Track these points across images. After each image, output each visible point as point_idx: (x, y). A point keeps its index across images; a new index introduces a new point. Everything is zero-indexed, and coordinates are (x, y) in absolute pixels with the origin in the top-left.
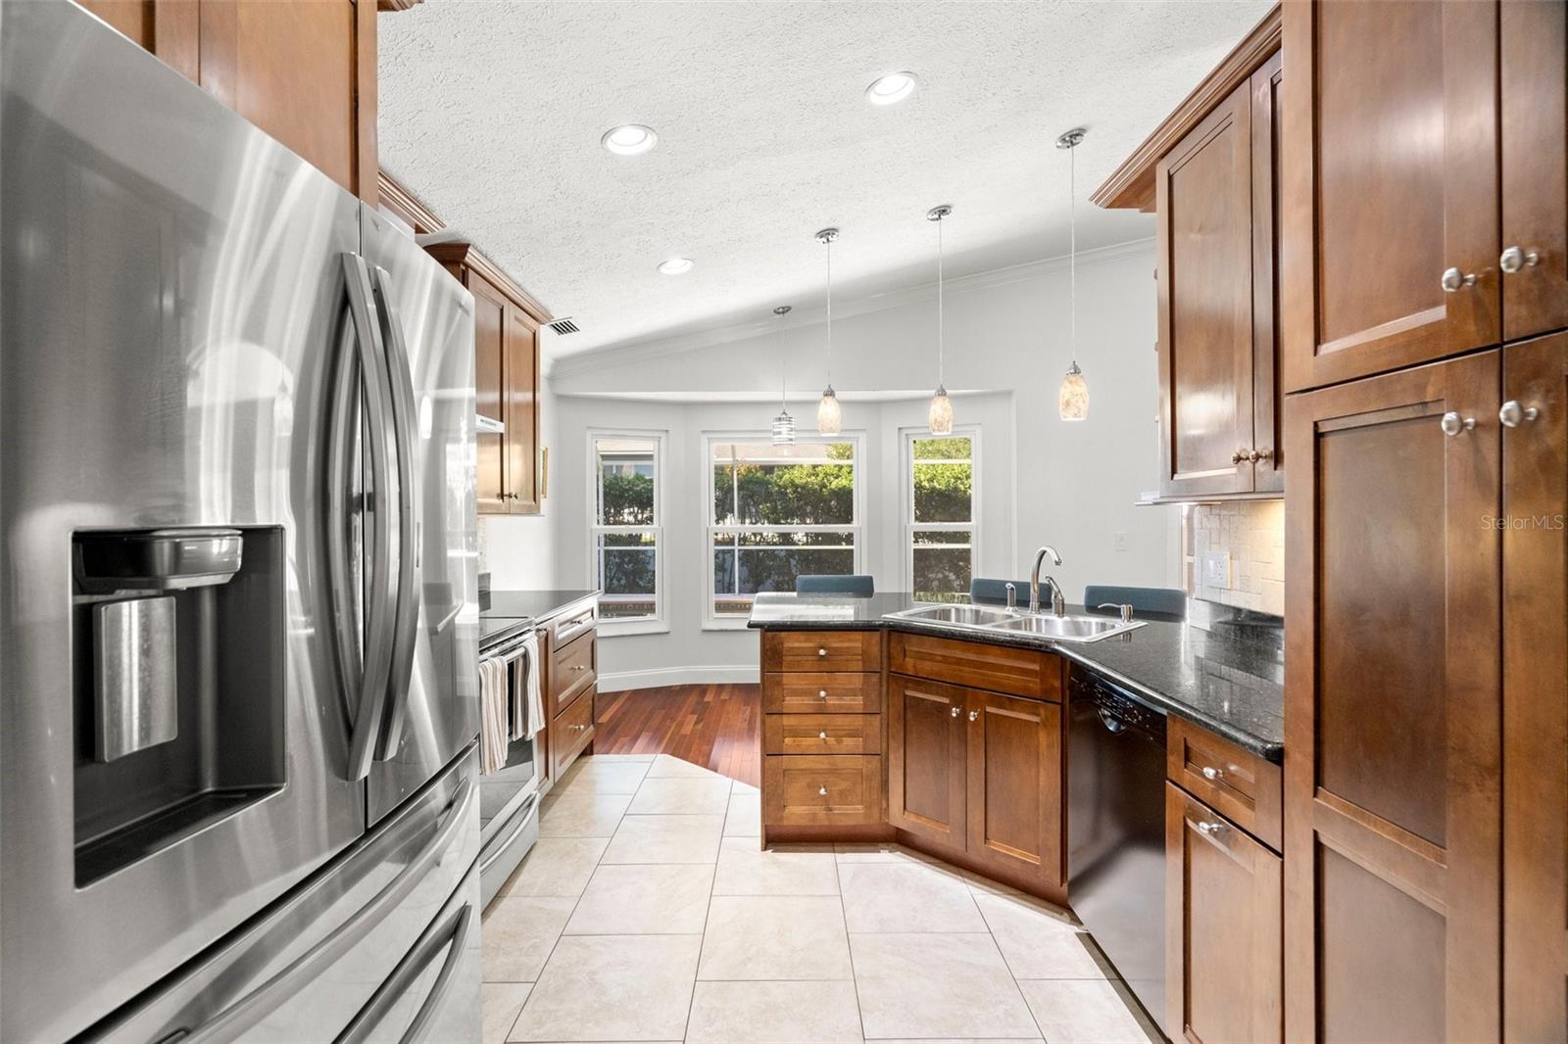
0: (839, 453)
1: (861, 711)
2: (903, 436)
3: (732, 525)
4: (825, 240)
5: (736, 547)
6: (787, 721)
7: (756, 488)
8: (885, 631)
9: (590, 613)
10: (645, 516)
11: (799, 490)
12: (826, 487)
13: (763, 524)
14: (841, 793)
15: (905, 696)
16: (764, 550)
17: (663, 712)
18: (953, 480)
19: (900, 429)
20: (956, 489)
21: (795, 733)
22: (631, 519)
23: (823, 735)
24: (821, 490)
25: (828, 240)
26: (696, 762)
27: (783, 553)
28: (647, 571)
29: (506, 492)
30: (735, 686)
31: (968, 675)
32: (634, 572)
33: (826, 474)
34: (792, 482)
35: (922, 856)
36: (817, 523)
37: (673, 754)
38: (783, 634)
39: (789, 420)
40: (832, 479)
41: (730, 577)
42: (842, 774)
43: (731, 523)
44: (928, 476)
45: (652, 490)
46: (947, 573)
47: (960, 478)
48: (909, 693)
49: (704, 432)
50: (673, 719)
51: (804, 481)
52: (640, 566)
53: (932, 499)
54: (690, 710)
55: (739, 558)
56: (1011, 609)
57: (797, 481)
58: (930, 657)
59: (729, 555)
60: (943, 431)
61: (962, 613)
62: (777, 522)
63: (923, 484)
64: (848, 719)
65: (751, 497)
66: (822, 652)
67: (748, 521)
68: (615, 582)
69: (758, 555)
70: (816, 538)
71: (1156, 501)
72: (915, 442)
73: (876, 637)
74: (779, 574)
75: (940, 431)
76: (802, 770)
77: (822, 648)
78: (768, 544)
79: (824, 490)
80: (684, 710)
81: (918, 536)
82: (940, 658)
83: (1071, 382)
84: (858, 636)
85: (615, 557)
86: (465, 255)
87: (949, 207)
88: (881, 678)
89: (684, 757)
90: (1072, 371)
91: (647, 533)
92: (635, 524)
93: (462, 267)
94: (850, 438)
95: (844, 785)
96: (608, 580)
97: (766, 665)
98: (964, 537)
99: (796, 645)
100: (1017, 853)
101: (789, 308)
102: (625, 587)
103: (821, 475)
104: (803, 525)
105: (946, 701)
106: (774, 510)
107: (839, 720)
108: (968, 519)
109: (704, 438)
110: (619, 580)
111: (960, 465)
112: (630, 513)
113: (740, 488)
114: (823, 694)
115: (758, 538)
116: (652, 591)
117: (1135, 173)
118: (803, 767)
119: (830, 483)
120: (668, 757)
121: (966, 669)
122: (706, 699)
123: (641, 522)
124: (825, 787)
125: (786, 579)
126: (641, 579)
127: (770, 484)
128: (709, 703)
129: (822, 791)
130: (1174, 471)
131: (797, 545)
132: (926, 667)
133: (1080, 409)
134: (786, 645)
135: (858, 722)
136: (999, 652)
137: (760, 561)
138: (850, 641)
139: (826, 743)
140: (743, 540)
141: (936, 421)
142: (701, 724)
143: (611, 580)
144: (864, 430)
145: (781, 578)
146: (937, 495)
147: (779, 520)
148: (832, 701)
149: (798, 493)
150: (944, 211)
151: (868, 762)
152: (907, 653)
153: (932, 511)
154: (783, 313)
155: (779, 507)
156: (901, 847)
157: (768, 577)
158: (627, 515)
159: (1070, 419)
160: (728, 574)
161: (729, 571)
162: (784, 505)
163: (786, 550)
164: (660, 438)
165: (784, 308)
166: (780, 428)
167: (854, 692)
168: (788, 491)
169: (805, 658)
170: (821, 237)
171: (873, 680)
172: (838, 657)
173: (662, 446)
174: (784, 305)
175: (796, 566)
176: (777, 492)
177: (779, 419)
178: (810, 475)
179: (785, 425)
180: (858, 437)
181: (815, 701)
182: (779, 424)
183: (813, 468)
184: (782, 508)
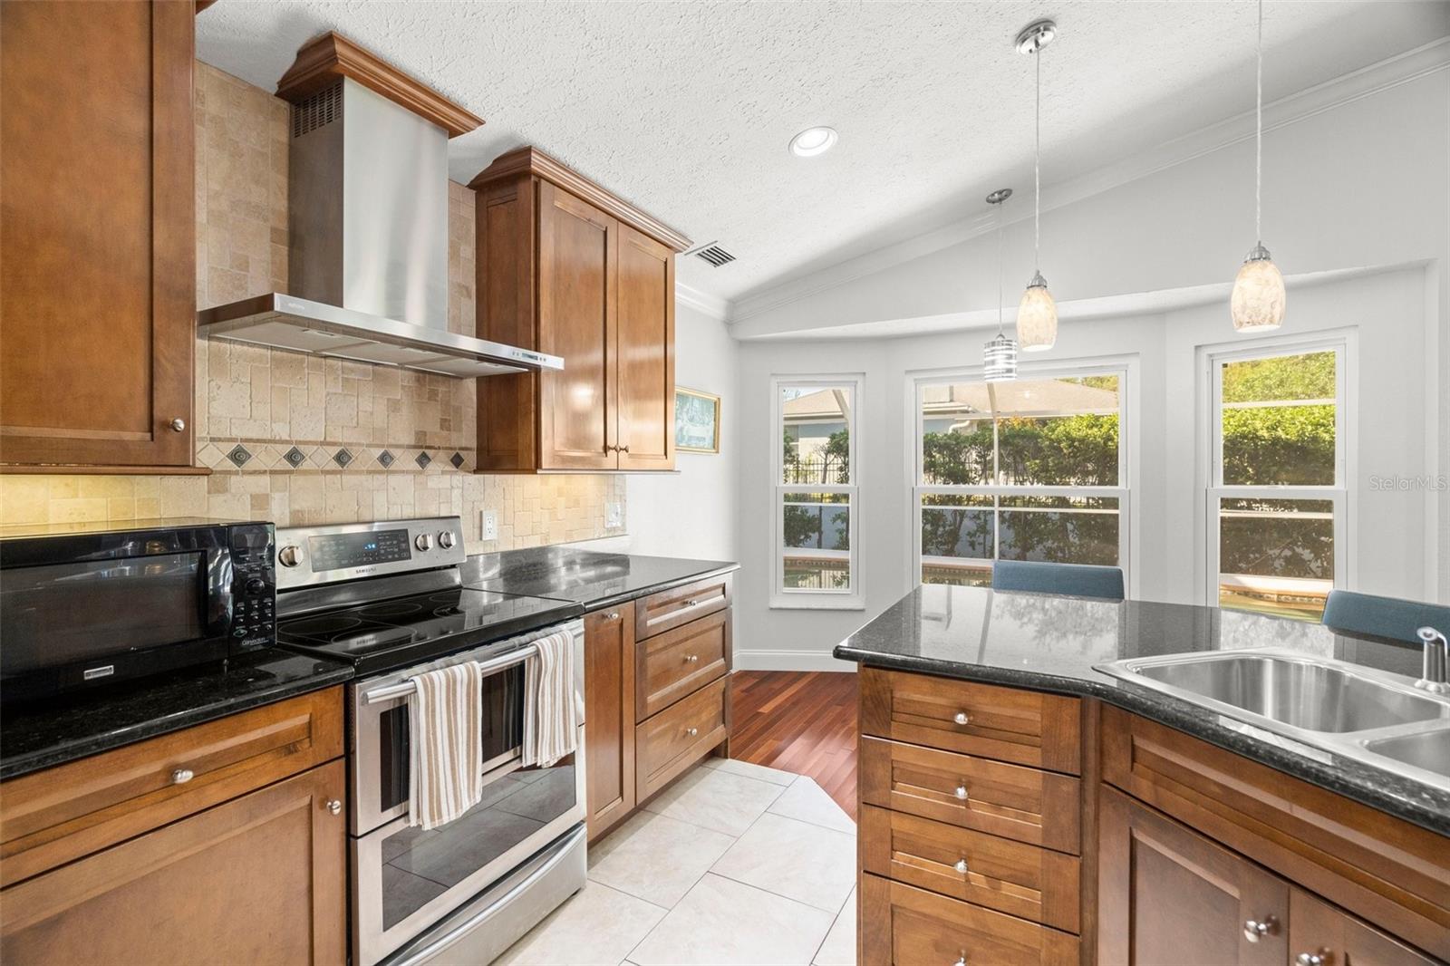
1: (1040, 843)
2: (1219, 370)
4: (1032, 46)
5: (996, 509)
6: (898, 823)
7: (1025, 442)
8: (1093, 700)
9: (721, 590)
11: (1076, 444)
13: (1032, 484)
15: (1134, 841)
16: (1034, 513)
18: (1310, 428)
19: (1197, 348)
20: (1315, 439)
21: (912, 847)
23: (961, 866)
24: (1105, 443)
25: (1037, 44)
27: (1058, 517)
29: (611, 443)
33: (1113, 425)
34: (1068, 435)
38: (892, 675)
39: (1009, 343)
42: (1000, 945)
44: (1268, 423)
46: (1299, 550)
47: (1323, 425)
48: (1143, 839)
49: (908, 372)
51: (1082, 434)
53: (1275, 453)
55: (1000, 521)
57: (1074, 434)
58: (1193, 780)
62: (1049, 482)
63: (1259, 433)
64: (1010, 850)
65: (1018, 454)
66: (961, 719)
69: (1027, 517)
72: (1225, 366)
73: (1070, 708)
74: (1051, 539)
76: (925, 916)
77: (964, 710)
79: (1110, 443)
81: (1228, 503)
84: (1034, 699)
86: (530, 164)
88: (1082, 789)
93: (533, 178)
97: (865, 723)
98: (1326, 506)
99: (917, 697)
101: (1009, 192)
103: (1106, 426)
104: (1082, 487)
105: (1232, 892)
106: (1045, 469)
107: (994, 848)
108: (1329, 481)
109: (909, 382)
111: (1324, 407)
114: (961, 793)
115: (1027, 499)
118: (925, 911)
124: (965, 957)
127: (1041, 438)
131: (1075, 508)
134: (897, 695)
135: (1033, 859)
138: (1018, 706)
139: (968, 881)
140: (1004, 500)
144: (1135, 354)
146: (1283, 447)
147: (1053, 480)
148: (982, 812)
149: (1075, 447)
151: (1053, 940)
152: (1139, 754)
153: (1275, 468)
154: (1000, 200)
155: (1051, 464)
162: (1056, 462)
163: (1061, 513)
164: (856, 382)
165: (1000, 193)
166: (993, 355)
167: (1025, 804)
168: (1062, 445)
169: (930, 722)
170: (1024, 40)
171: (1065, 788)
172: (993, 733)
173: (858, 392)
174: (1001, 189)
175: (1073, 531)
176: (1048, 446)
177: (993, 344)
178: (1091, 427)
179: (1001, 352)
180: (1127, 366)
181: (947, 801)
182: (993, 351)
183: (1097, 418)
184: (1056, 465)
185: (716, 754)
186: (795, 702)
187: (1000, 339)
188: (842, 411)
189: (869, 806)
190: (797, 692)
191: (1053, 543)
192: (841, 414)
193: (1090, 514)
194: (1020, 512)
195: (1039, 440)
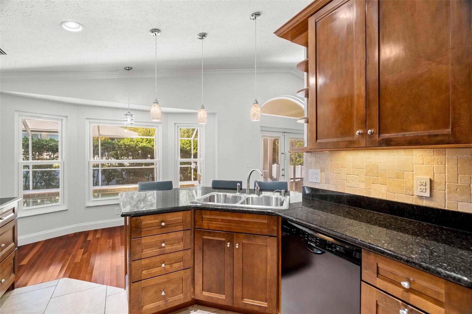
0: (142, 134)
1: (183, 249)
2: (176, 127)
3: (98, 160)
4: (154, 34)
6: (144, 262)
7: (109, 146)
8: (193, 210)
9: (12, 211)
10: (55, 156)
11: (127, 146)
12: (137, 146)
13: (111, 159)
14: (172, 291)
15: (203, 239)
16: (112, 169)
17: (64, 250)
19: (175, 124)
21: (148, 267)
22: (48, 157)
23: (163, 265)
24: (135, 147)
26: (84, 279)
27: (120, 170)
28: (56, 179)
30: (103, 230)
31: (234, 228)
32: (49, 180)
33: (137, 142)
34: (124, 144)
35: (210, 309)
36: (133, 159)
37: (70, 277)
38: (142, 217)
39: (132, 115)
40: (140, 143)
41: (97, 179)
42: (172, 282)
43: (97, 159)
45: (58, 145)
47: (184, 144)
48: (205, 237)
49: (87, 119)
50: (69, 254)
51: (129, 143)
52: (52, 177)
54: (80, 247)
55: (101, 172)
56: (238, 193)
57: (126, 143)
58: (216, 220)
59: (96, 171)
60: (203, 122)
61: (219, 196)
62: (117, 159)
64: (176, 255)
65: (107, 149)
66: (163, 224)
67: (104, 158)
68: (39, 184)
69: (109, 171)
70: (132, 164)
71: (308, 151)
72: (180, 129)
73: (189, 213)
74: (118, 177)
75: (202, 122)
76: (152, 285)
77: (163, 222)
78: (114, 166)
79: (137, 147)
80: (76, 247)
81: (182, 163)
82: (220, 220)
83: (255, 106)
84: (180, 214)
85: (38, 174)
87: (206, 34)
88: (191, 232)
89: (77, 278)
90: (255, 102)
91: (55, 163)
92: (50, 159)
94: (154, 126)
95: (173, 286)
96: (35, 183)
97: (133, 235)
99: (149, 222)
100: (257, 303)
101: (131, 68)
102: (44, 186)
103: (135, 142)
104: (128, 160)
105: (224, 239)
106: (116, 154)
107: (171, 256)
108: (196, 157)
109: (87, 122)
110: (41, 183)
112: (47, 155)
113: (102, 145)
114: (163, 245)
115: (109, 164)
116: (58, 187)
117: (297, 21)
118: (153, 284)
119: (139, 144)
120: (66, 279)
121: (232, 224)
122: (88, 239)
123: (53, 159)
124: (164, 290)
125: (121, 179)
126: (53, 182)
128: (90, 241)
129: (163, 293)
130: (317, 139)
131: (126, 166)
132: (214, 225)
133: (259, 117)
134: (143, 223)
135: (181, 254)
136: (249, 216)
137: (110, 173)
138: (177, 216)
139: (165, 268)
140: (103, 165)
141: (201, 118)
142: (87, 254)
143: (37, 183)
144: (161, 123)
145: (119, 179)
147: (118, 157)
148: (168, 248)
149: (126, 148)
150: (204, 35)
151: (185, 273)
152: (204, 219)
154: (129, 70)
155: (119, 153)
156: (199, 306)
157: (113, 179)
158: (45, 155)
159: (255, 120)
160: (96, 179)
161: (96, 177)
162: (120, 152)
163: (121, 169)
164: (62, 119)
165: (129, 68)
166: (127, 118)
167: (178, 241)
168: (122, 147)
169: (153, 228)
170: (152, 32)
171: (188, 233)
172: (171, 225)
173: (63, 124)
174: (129, 66)
175: (125, 174)
176: (118, 147)
177: (127, 115)
178: (131, 141)
179: (129, 118)
180: (159, 126)
181: (159, 249)
182: (127, 117)
183: (132, 139)
184: (120, 153)
185: (12, 287)
186: (39, 255)
187: (129, 113)
188: (25, 128)
189: (134, 261)
190: (38, 251)
191: (118, 178)
192: (25, 129)
193: (130, 169)
194: (106, 169)
195: (114, 145)
